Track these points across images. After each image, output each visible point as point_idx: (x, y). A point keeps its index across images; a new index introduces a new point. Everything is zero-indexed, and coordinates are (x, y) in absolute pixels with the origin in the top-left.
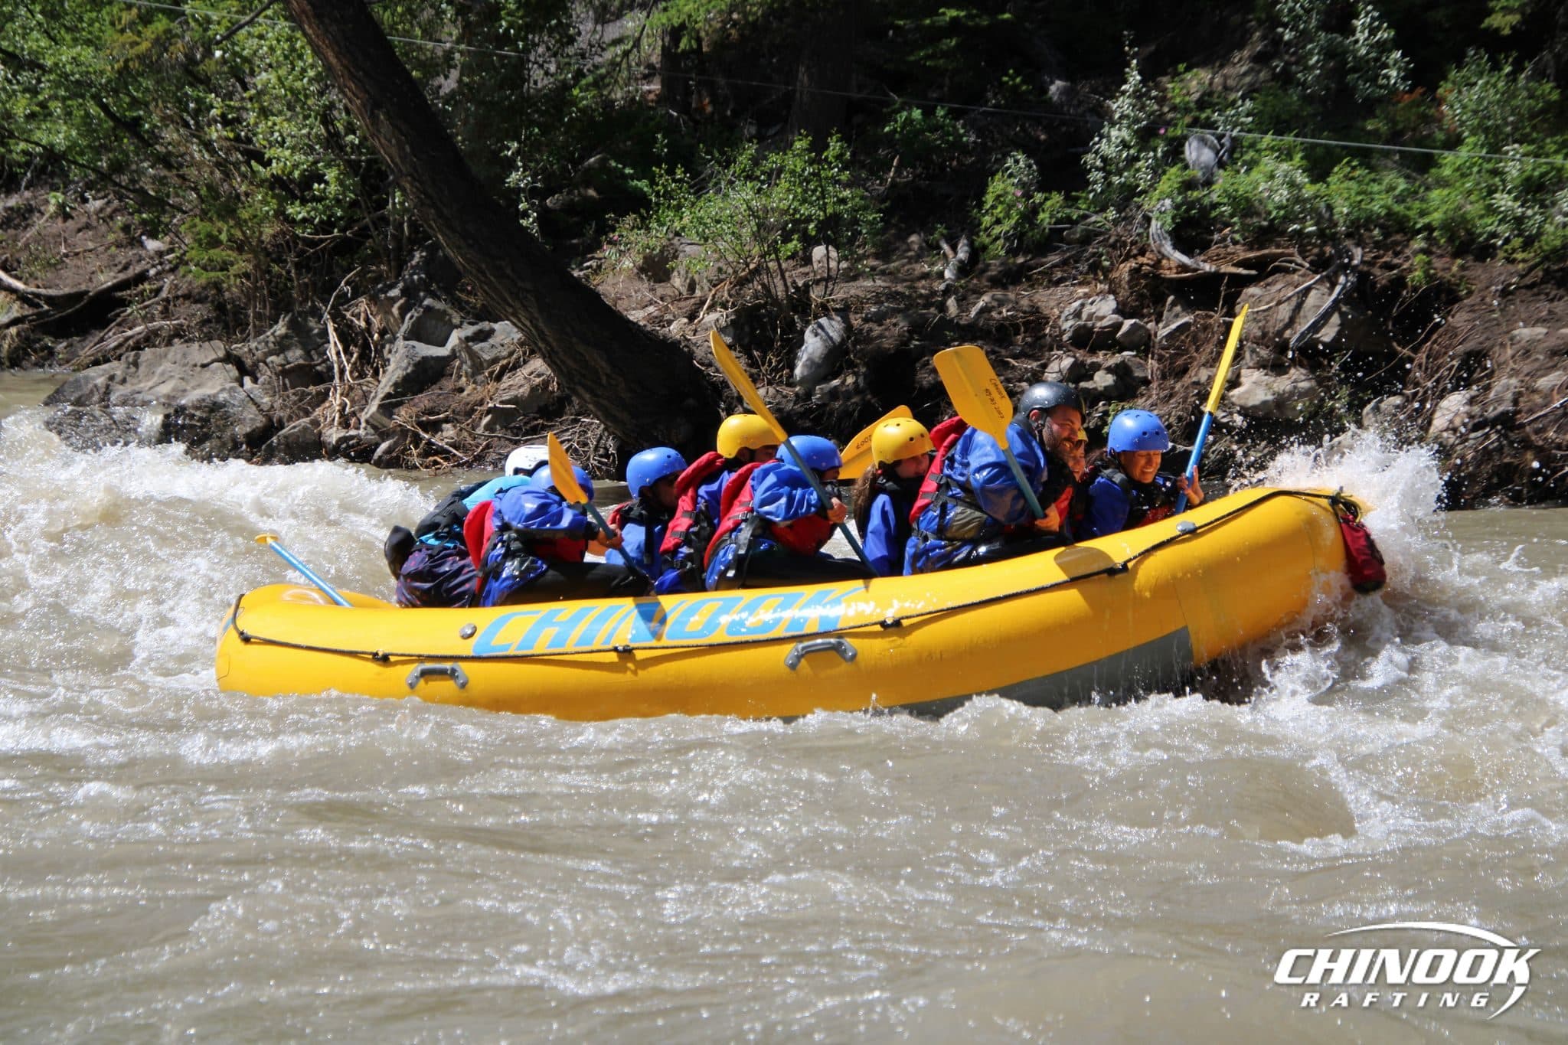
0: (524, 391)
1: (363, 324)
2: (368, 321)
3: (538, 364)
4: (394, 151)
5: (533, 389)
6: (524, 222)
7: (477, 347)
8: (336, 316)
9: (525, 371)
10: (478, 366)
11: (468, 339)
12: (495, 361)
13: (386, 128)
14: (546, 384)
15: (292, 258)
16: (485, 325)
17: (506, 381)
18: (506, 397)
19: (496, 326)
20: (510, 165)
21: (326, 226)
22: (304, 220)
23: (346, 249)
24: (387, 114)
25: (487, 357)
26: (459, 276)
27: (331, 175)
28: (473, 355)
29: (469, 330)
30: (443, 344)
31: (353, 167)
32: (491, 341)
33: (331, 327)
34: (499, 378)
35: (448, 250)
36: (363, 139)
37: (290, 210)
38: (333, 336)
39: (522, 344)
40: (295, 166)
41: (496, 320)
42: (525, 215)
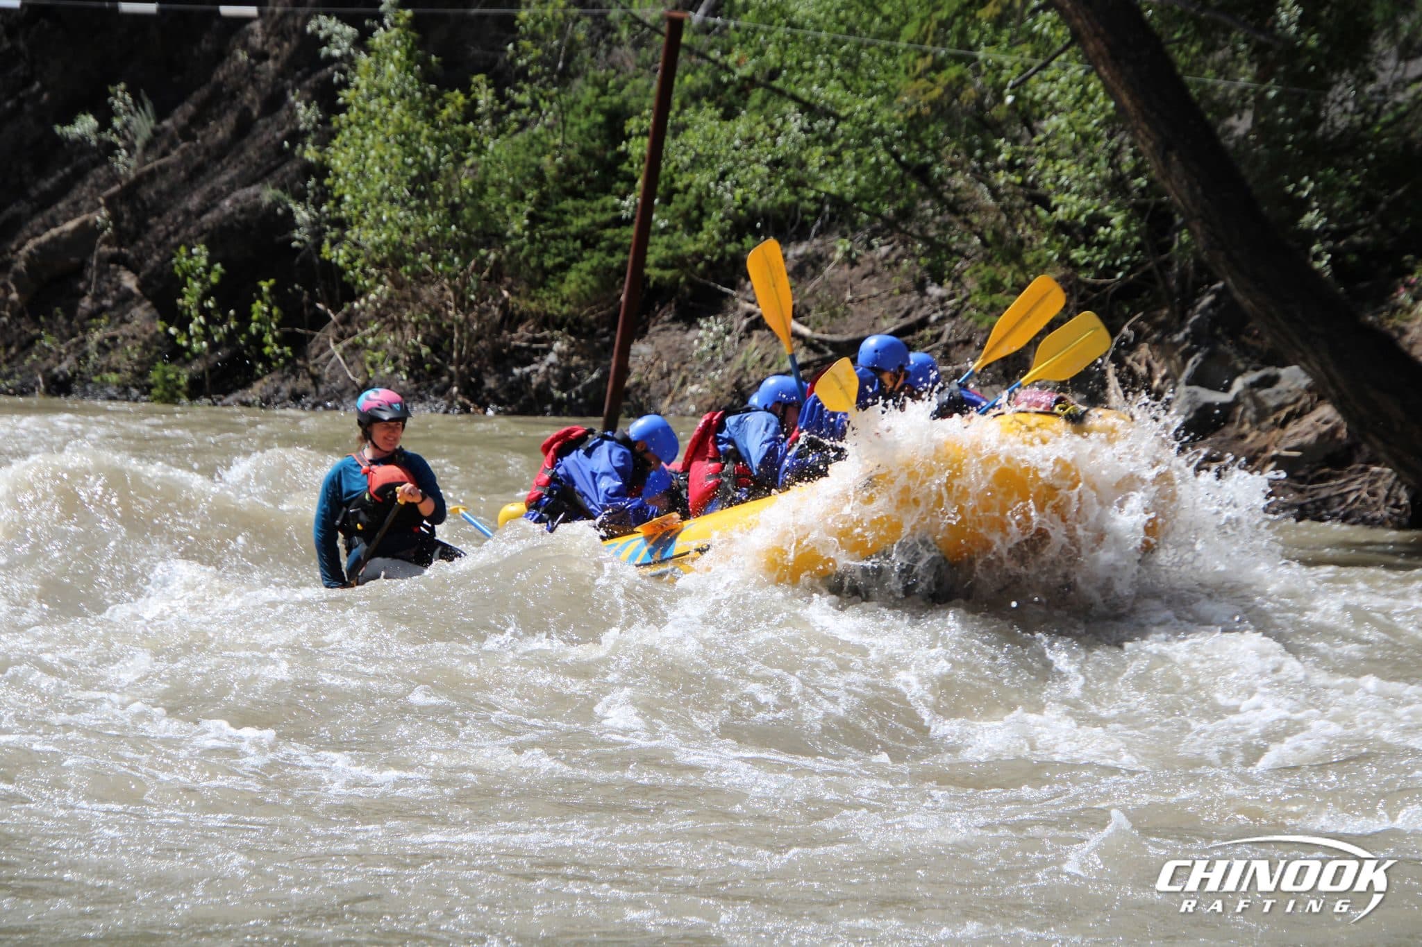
0: (1311, 438)
1: (1144, 369)
2: (1150, 369)
3: (1326, 411)
4: (1185, 193)
5: (1321, 436)
6: (1317, 265)
7: (1262, 393)
8: (1117, 362)
9: (1310, 419)
10: (1262, 413)
11: (1253, 385)
12: (1280, 407)
13: (1178, 169)
14: (1334, 430)
15: (1073, 303)
16: (1270, 371)
17: (1292, 428)
18: (1292, 443)
19: (1283, 372)
20: (1304, 206)
21: (1109, 271)
22: (1088, 265)
23: (1128, 292)
24: (1180, 156)
25: (1272, 403)
26: (1246, 320)
27: (1117, 218)
28: (1257, 402)
29: (1253, 376)
30: (1227, 389)
31: (1138, 210)
32: (1278, 387)
33: (1111, 372)
34: (1283, 425)
35: (1238, 296)
36: (1151, 182)
37: (1075, 254)
38: (1113, 382)
39: (1309, 389)
40: (1082, 210)
41: (1283, 365)
42: (1318, 257)
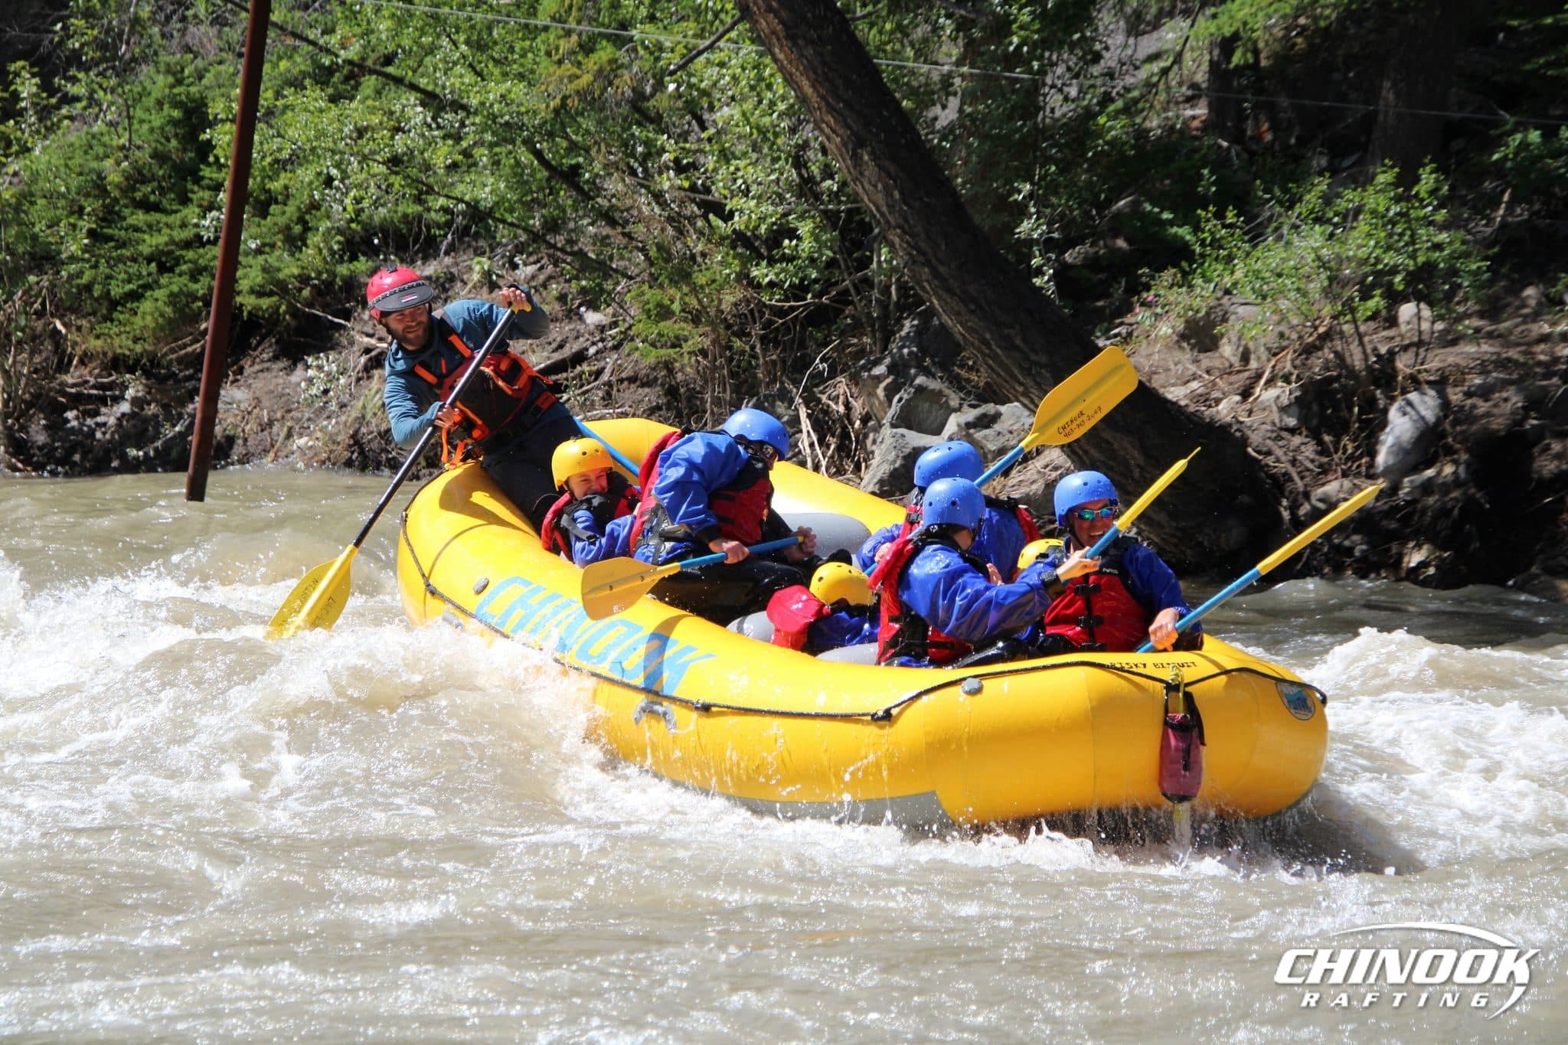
0: (1037, 487)
1: (841, 409)
2: (847, 405)
3: (1054, 455)
4: (880, 199)
6: (1037, 281)
7: (979, 435)
8: (810, 400)
9: (1037, 464)
11: (968, 425)
12: (1002, 451)
13: (871, 170)
15: (756, 330)
16: (990, 408)
17: (1015, 476)
19: (1003, 409)
20: (1021, 212)
21: (798, 291)
22: (771, 284)
23: (820, 317)
24: (873, 155)
25: (992, 446)
26: (958, 348)
27: (805, 228)
29: (970, 415)
30: (938, 430)
31: (830, 218)
32: (997, 427)
33: (803, 413)
34: (1006, 473)
35: (945, 318)
36: (843, 184)
37: (755, 272)
38: (806, 424)
40: (762, 219)
41: (1004, 401)
42: (1039, 272)
